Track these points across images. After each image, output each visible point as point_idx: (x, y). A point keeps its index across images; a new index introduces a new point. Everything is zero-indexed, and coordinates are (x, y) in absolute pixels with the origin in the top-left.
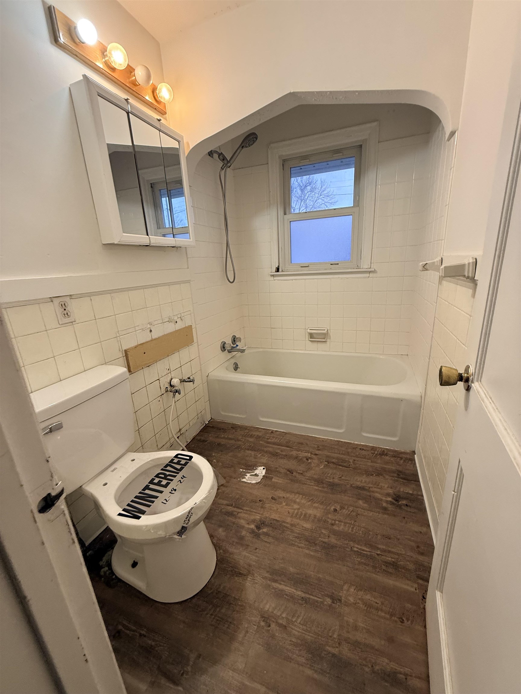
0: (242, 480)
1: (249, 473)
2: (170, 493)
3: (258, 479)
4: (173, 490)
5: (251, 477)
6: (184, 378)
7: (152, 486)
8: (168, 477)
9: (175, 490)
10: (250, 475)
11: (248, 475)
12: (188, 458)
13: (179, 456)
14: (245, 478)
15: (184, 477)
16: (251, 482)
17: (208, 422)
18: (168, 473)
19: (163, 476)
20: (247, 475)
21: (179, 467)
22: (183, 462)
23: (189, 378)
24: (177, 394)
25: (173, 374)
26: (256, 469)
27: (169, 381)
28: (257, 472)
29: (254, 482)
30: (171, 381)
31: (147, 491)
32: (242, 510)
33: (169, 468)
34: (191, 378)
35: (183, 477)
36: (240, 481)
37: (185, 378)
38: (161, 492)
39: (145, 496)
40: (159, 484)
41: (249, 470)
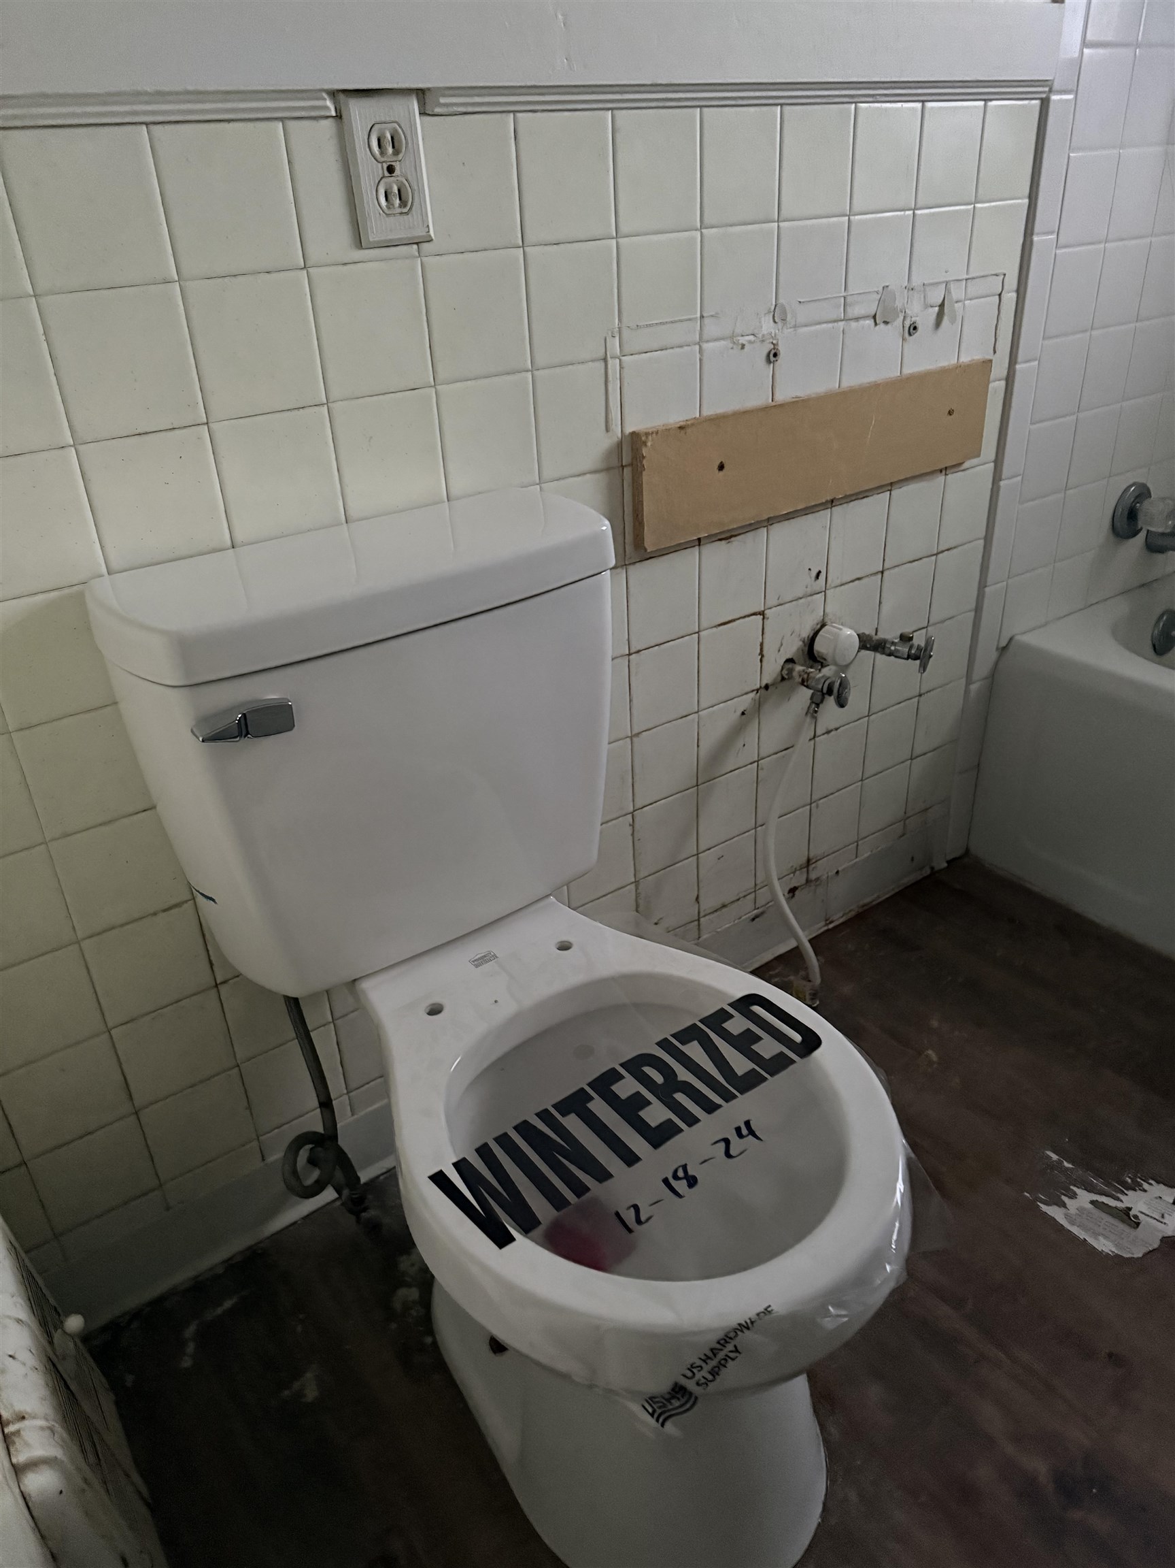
0: (1044, 1208)
1: (1090, 1188)
2: (666, 1181)
3: (1135, 1246)
4: (681, 1174)
5: (1097, 1213)
6: (881, 635)
7: (598, 1106)
8: (680, 1097)
9: (692, 1182)
10: (1092, 1202)
11: (1084, 1198)
12: (797, 1038)
13: (757, 1009)
14: (1064, 1205)
15: (752, 1133)
16: (1091, 1240)
17: (946, 865)
18: (683, 1075)
19: (659, 1078)
20: (1073, 1196)
21: (741, 1064)
22: (768, 1047)
23: (906, 639)
24: (831, 701)
25: (836, 603)
26: (1136, 1186)
27: (806, 632)
28: (1136, 1202)
29: (1104, 1245)
30: (816, 633)
31: (572, 1123)
32: (1002, 1356)
33: (694, 1050)
34: (919, 640)
35: (744, 1131)
36: (1033, 1208)
37: (889, 633)
38: (631, 1159)
39: (558, 1140)
40: (630, 1109)
41: (1099, 1174)
